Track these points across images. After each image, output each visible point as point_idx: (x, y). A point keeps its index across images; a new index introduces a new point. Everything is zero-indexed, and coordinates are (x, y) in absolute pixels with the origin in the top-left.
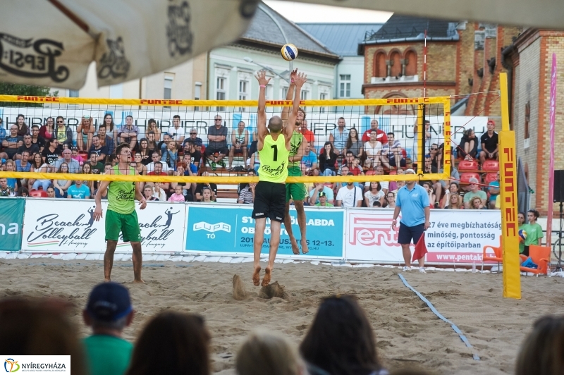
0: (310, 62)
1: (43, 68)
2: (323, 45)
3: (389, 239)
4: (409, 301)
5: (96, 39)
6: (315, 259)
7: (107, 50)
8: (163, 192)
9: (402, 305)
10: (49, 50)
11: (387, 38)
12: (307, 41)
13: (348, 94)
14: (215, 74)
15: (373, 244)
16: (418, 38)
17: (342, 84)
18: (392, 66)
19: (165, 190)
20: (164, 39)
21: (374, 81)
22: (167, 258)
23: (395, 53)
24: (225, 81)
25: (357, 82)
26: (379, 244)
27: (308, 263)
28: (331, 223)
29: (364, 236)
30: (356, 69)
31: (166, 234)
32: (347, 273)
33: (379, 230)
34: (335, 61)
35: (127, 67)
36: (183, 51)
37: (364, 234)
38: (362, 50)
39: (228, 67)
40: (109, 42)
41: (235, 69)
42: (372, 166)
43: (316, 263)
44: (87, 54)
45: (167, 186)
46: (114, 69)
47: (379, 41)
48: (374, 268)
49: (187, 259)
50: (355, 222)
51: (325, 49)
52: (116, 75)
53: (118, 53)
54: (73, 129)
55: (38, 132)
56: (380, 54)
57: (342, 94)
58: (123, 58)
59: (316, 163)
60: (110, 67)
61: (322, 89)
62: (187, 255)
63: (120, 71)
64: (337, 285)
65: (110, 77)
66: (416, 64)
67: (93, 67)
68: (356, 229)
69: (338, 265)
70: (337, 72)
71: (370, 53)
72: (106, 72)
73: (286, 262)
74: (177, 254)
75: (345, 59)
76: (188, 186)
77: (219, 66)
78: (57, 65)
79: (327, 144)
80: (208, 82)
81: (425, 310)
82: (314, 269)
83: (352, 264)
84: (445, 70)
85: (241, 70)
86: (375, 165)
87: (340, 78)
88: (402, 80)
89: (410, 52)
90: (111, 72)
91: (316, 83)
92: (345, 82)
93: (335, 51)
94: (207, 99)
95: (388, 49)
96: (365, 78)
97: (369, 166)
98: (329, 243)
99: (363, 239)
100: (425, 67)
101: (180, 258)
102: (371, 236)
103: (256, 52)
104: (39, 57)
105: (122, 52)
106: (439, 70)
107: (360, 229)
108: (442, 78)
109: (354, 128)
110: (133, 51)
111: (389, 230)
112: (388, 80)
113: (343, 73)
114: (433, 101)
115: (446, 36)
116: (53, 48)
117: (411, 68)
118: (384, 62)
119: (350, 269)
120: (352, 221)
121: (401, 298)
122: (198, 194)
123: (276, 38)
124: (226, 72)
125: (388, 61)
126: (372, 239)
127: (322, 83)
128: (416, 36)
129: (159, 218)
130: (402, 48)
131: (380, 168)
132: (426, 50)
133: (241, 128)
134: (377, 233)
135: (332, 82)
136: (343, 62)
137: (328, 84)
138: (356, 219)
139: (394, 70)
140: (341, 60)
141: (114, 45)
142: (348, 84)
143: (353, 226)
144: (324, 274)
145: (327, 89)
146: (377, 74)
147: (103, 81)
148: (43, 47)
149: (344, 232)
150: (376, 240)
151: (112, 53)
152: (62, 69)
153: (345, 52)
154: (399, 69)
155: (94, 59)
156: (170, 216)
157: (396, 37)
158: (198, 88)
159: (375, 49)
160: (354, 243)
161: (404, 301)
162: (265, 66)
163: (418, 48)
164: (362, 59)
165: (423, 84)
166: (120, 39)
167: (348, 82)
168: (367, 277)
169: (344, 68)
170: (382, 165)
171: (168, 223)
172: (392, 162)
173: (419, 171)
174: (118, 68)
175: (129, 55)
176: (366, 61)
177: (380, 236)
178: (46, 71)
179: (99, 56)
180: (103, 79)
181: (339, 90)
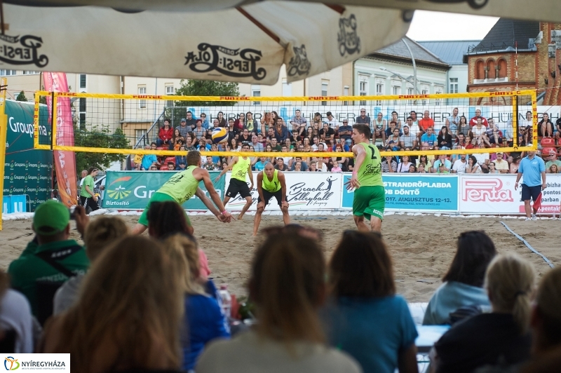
0: (428, 69)
1: (247, 70)
2: (437, 57)
3: (491, 196)
4: (509, 240)
5: (286, 47)
6: (438, 212)
7: (294, 55)
8: (324, 165)
9: (504, 243)
10: (251, 56)
11: (485, 50)
12: (426, 54)
13: (456, 91)
14: (359, 79)
15: (480, 200)
16: (507, 50)
17: (452, 85)
18: (488, 71)
19: (326, 164)
20: (336, 44)
21: (475, 82)
22: (329, 213)
23: (491, 61)
24: (366, 85)
25: (463, 84)
26: (484, 200)
27: (433, 215)
28: (449, 185)
29: (473, 195)
30: (462, 74)
31: (327, 195)
32: (462, 222)
33: (484, 190)
34: (446, 68)
35: (309, 66)
36: (351, 52)
37: (473, 193)
38: (466, 59)
39: (368, 75)
40: (295, 49)
41: (373, 76)
42: (477, 143)
43: (438, 215)
44: (279, 59)
45: (327, 161)
46: (299, 68)
47: (478, 53)
48: (481, 218)
49: (343, 214)
50: (466, 185)
51: (438, 59)
52: (301, 73)
53: (302, 57)
54: (258, 120)
55: (233, 123)
56: (479, 63)
57: (452, 92)
58: (305, 60)
59: (436, 142)
60: (297, 67)
61: (437, 89)
62: (344, 211)
63: (304, 70)
64: (455, 230)
65: (297, 75)
66: (506, 69)
67: (283, 69)
68: (467, 190)
69: (455, 216)
70: (448, 76)
71: (473, 61)
72: (294, 71)
73: (416, 215)
74: (336, 210)
75: (453, 66)
76: (343, 161)
77: (361, 73)
78: (257, 68)
79: (443, 127)
80: (353, 85)
81: (521, 247)
82: (437, 219)
83: (465, 215)
84: (527, 73)
85: (377, 76)
86: (479, 143)
87: (450, 80)
88: (497, 81)
89: (502, 60)
90: (298, 71)
91: (433, 85)
92: (454, 83)
93: (446, 61)
94: (353, 95)
95: (485, 59)
96: (469, 80)
97: (474, 143)
98: (447, 200)
99: (473, 197)
100: (513, 72)
101: (338, 213)
102: (478, 194)
103: (388, 63)
104: (244, 62)
105: (305, 56)
106: (523, 73)
107: (470, 189)
108: (525, 79)
109: (463, 116)
110: (313, 55)
111: (492, 190)
112: (486, 81)
113: (452, 77)
114: (523, 93)
115: (527, 48)
116: (254, 55)
117: (502, 72)
118: (483, 68)
119: (464, 219)
120: (464, 183)
121: (503, 238)
122: (350, 166)
123: (402, 52)
124: (366, 78)
125: (485, 67)
126: (479, 196)
127: (437, 84)
128: (505, 49)
129: (323, 184)
130: (495, 58)
131: (483, 145)
132: (513, 59)
133: (380, 117)
134: (483, 192)
135: (444, 83)
136: (452, 69)
137: (442, 85)
138: (467, 182)
139: (490, 74)
140: (451, 67)
141: (299, 51)
142: (456, 85)
143: (465, 187)
144: (445, 222)
145: (441, 88)
146: (478, 77)
147: (292, 77)
148: (247, 55)
149: (458, 192)
150: (482, 197)
151: (298, 56)
152: (261, 70)
153: (453, 62)
154: (494, 73)
155: (284, 62)
156: (330, 182)
157: (491, 50)
158: (346, 90)
159: (476, 58)
160: (466, 200)
161: (505, 240)
162: (396, 73)
163: (507, 57)
164: (467, 66)
165: (512, 84)
166: (303, 46)
167: (456, 83)
168: (477, 224)
169: (453, 73)
170: (484, 142)
171: (329, 187)
172: (492, 141)
173: (515, 145)
174: (302, 68)
175: (310, 58)
176: (469, 68)
177: (485, 194)
178: (250, 72)
179: (288, 60)
180: (291, 77)
181: (450, 89)
